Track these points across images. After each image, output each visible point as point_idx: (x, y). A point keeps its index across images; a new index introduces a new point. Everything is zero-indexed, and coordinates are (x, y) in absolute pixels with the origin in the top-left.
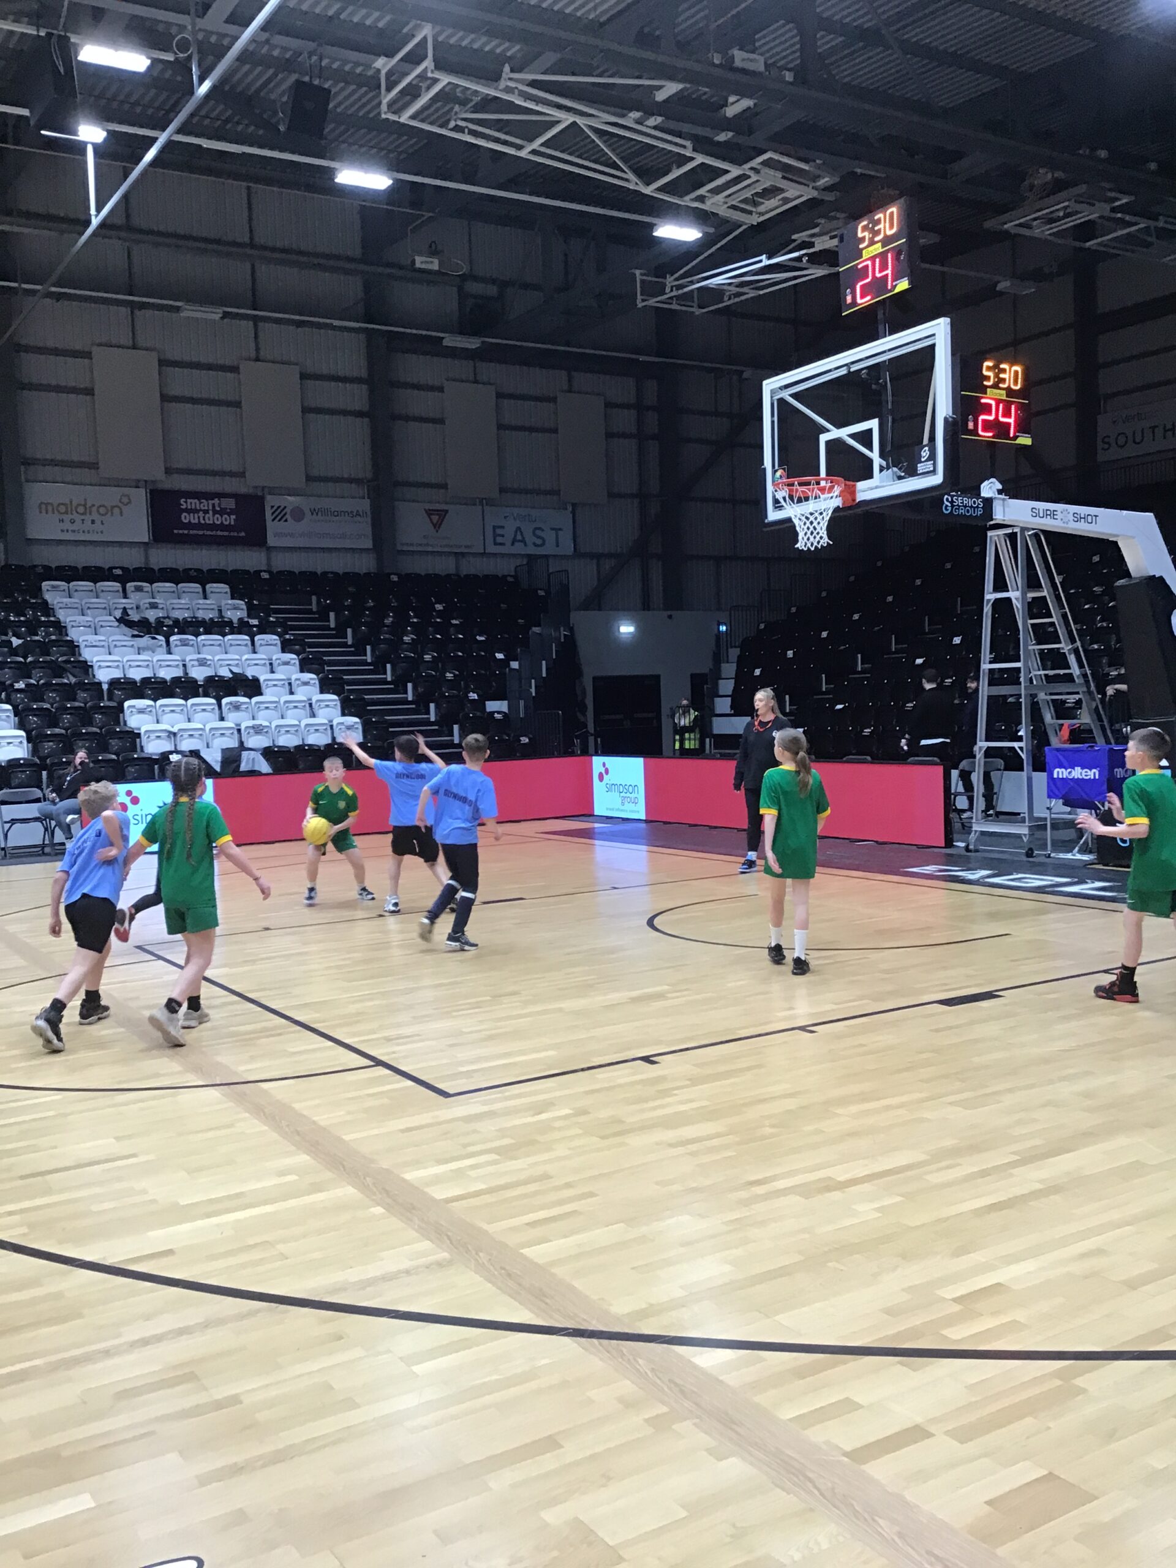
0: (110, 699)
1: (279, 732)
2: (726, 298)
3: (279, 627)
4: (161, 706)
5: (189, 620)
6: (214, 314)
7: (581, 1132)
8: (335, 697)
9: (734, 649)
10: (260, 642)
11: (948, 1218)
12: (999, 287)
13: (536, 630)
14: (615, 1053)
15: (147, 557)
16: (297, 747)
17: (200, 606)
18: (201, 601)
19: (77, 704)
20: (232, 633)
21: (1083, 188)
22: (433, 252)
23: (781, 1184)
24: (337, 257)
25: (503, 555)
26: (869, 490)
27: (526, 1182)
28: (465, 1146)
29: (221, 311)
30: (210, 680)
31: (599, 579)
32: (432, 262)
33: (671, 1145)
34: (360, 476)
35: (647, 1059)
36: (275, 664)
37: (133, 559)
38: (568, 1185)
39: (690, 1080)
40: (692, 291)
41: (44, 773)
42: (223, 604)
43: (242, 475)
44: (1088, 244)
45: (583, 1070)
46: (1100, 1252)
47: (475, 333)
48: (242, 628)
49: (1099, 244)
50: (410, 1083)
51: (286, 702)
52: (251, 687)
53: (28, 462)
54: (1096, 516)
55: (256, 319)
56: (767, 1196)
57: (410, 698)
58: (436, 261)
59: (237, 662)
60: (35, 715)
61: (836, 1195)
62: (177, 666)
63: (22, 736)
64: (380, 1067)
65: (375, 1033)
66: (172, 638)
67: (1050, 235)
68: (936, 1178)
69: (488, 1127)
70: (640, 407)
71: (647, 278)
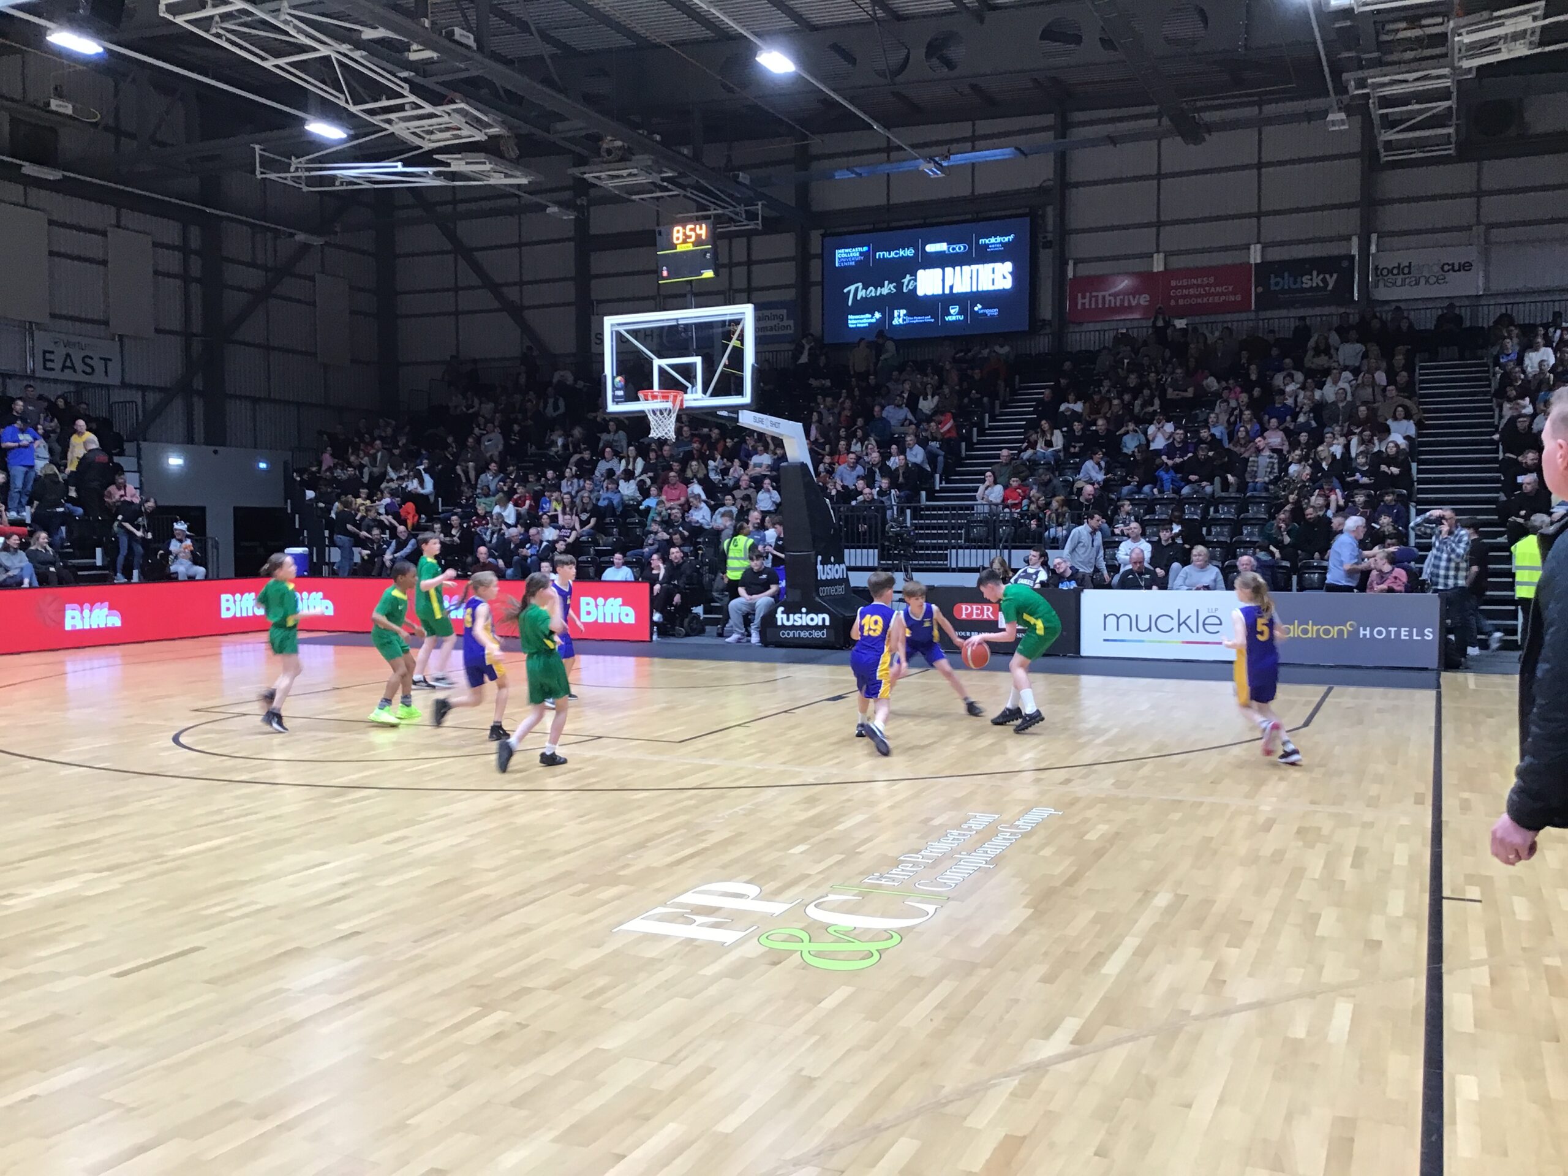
25: (53, 380)
26: (692, 400)
32: (64, 106)
54: (780, 424)
58: (69, 107)
67: (610, 186)
70: (184, 249)
71: (266, 154)
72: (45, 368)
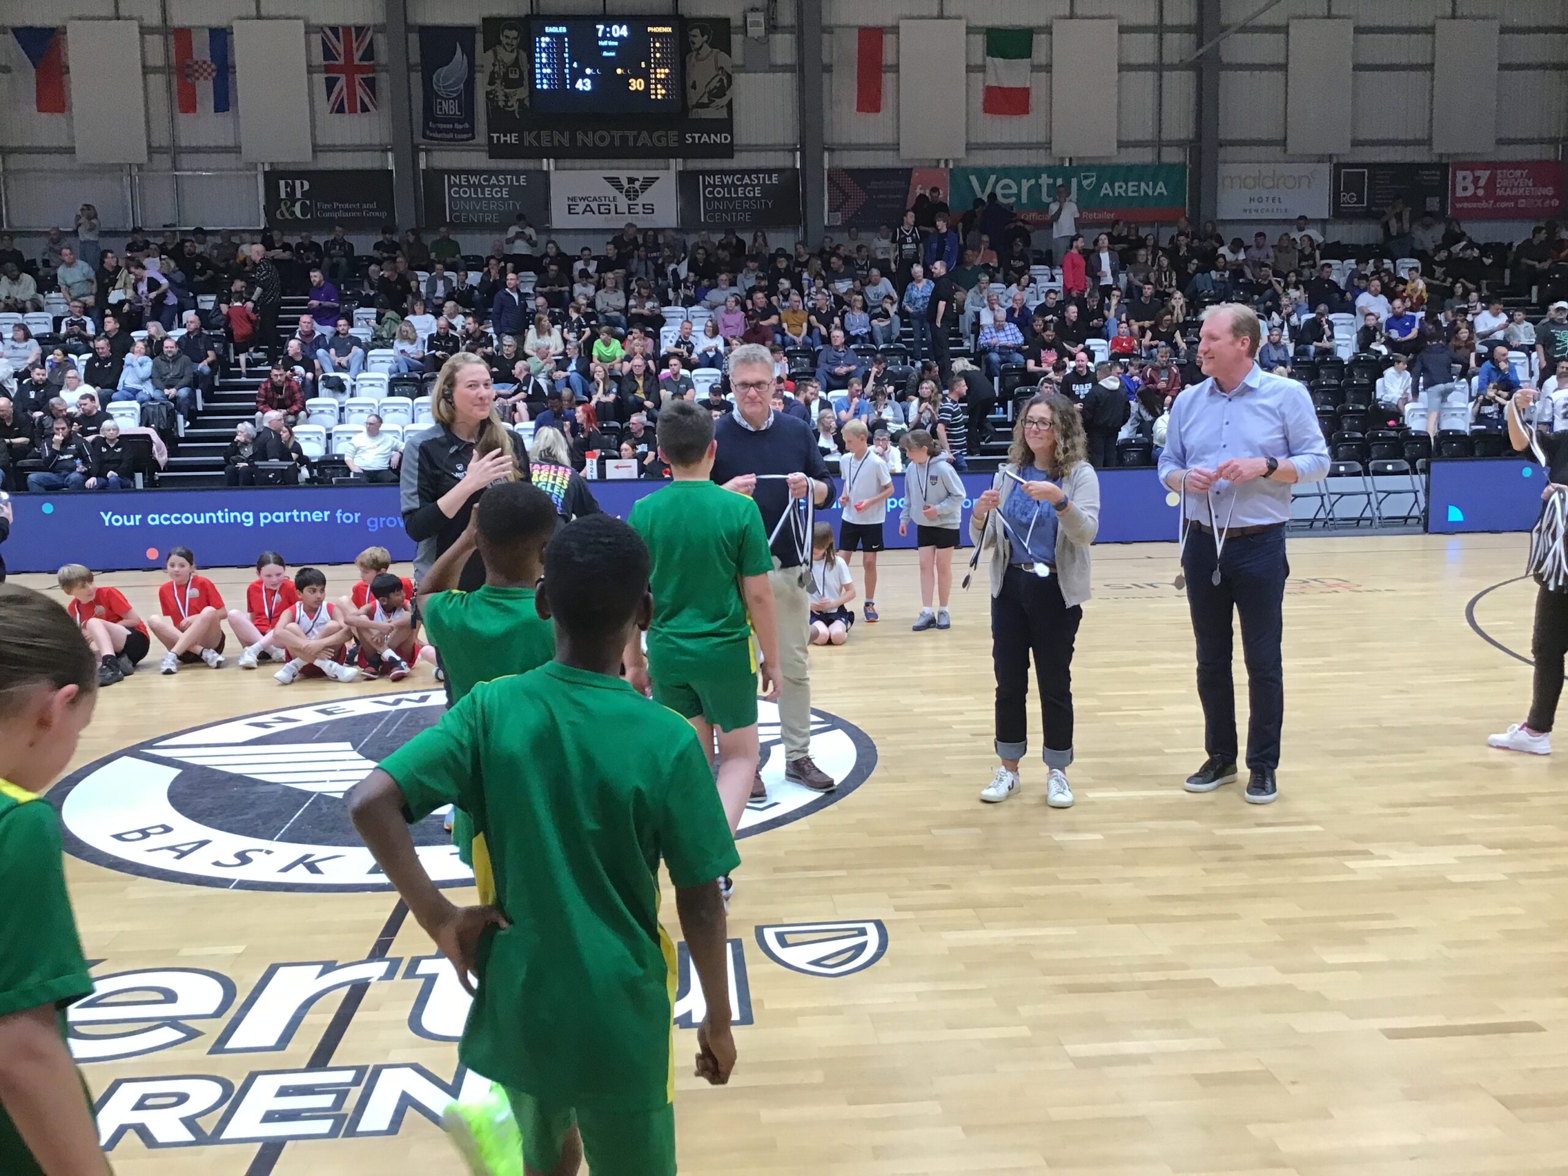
34: (1554, 135)
43: (1428, 142)
53: (1223, 144)
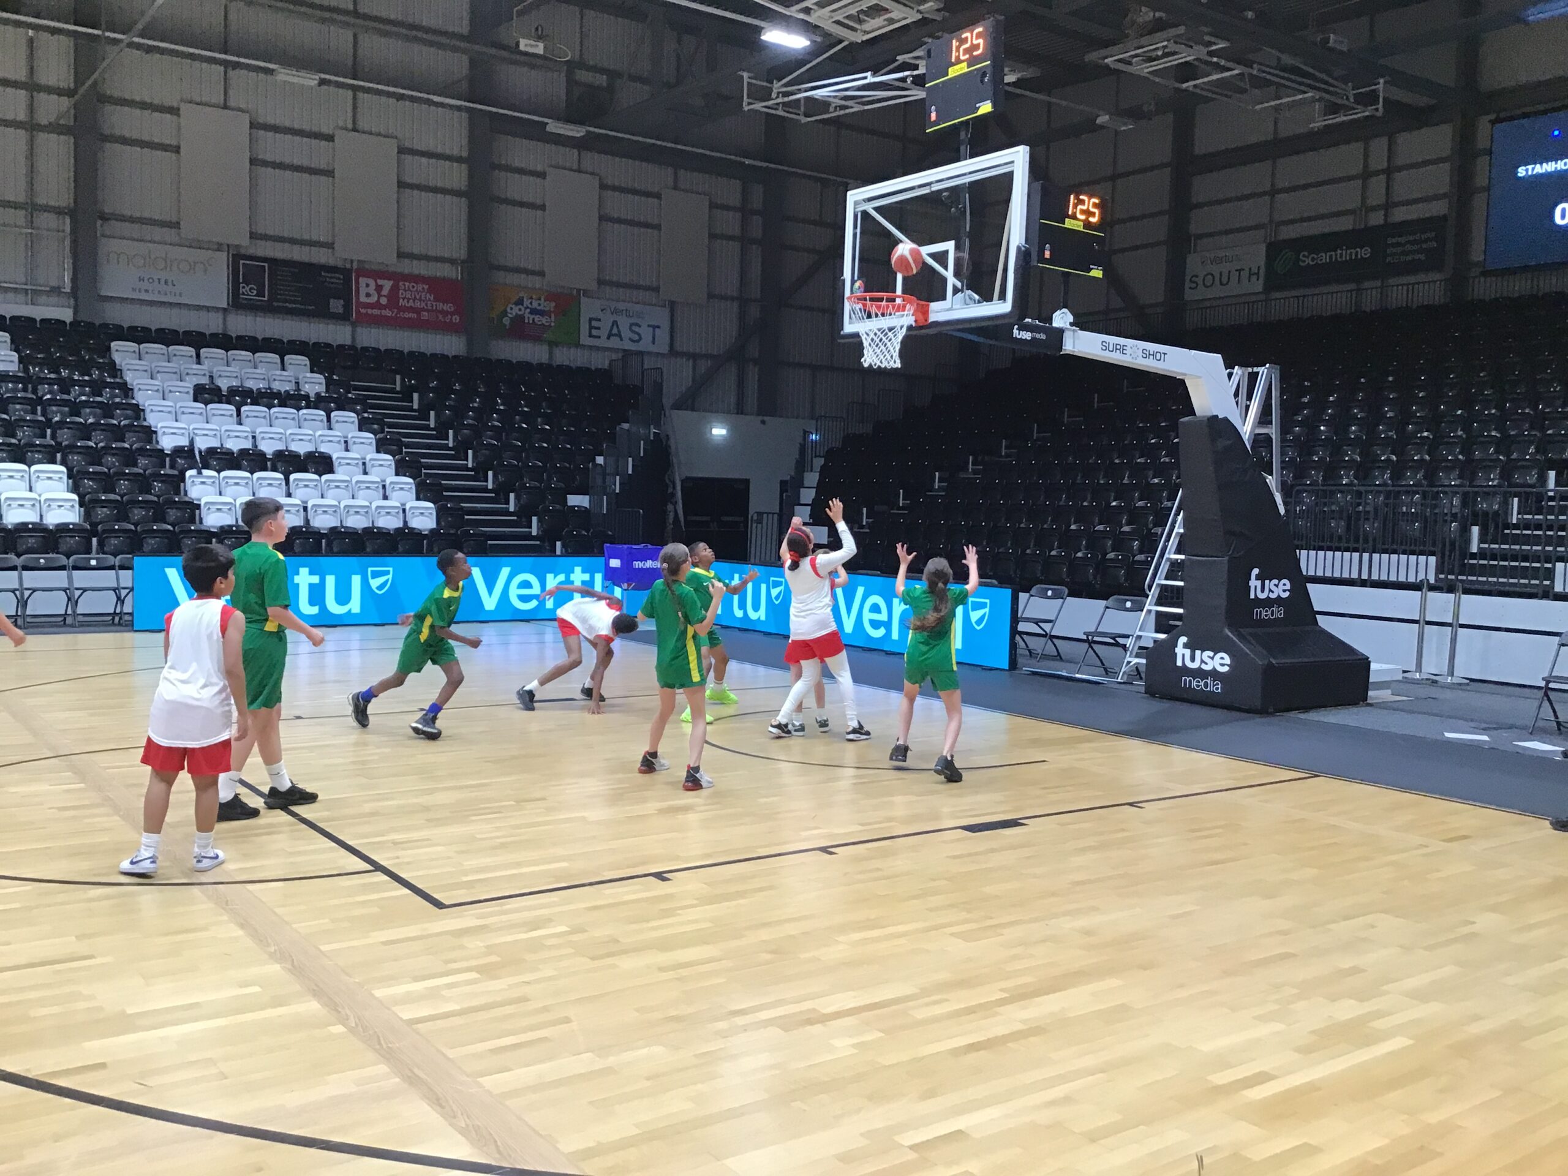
0: (172, 467)
1: (348, 512)
2: (831, 109)
3: (357, 404)
4: (225, 478)
5: (263, 391)
6: (311, 80)
7: (573, 951)
8: (411, 480)
9: (818, 459)
10: (337, 418)
11: (923, 1058)
12: (1099, 121)
13: (626, 426)
14: (629, 867)
15: (224, 323)
16: (365, 529)
17: (277, 378)
18: (279, 372)
19: (136, 470)
20: (308, 407)
21: (1181, 30)
22: (539, 38)
23: (764, 1015)
24: (445, 33)
25: (598, 348)
26: (941, 311)
27: (501, 1004)
28: (447, 962)
29: (317, 77)
30: (279, 455)
31: (694, 380)
32: (537, 46)
33: (661, 969)
34: (455, 255)
35: (660, 876)
36: (350, 443)
37: (212, 324)
38: (546, 1009)
39: (697, 899)
40: (798, 100)
41: (94, 540)
42: (301, 377)
44: (1185, 86)
45: (591, 884)
46: (1067, 1100)
47: (581, 123)
48: (318, 402)
49: (1195, 86)
50: (407, 891)
51: (357, 482)
52: (322, 464)
53: (104, 218)
54: (1165, 354)
55: (355, 89)
56: (745, 1029)
57: (490, 486)
58: (541, 45)
59: (310, 437)
60: (89, 479)
61: (817, 1028)
62: (246, 438)
63: (74, 500)
64: (379, 873)
65: (383, 836)
66: (243, 409)
67: (1149, 73)
68: (921, 1014)
69: (475, 944)
70: (745, 211)
71: (754, 81)
72: (590, 336)
